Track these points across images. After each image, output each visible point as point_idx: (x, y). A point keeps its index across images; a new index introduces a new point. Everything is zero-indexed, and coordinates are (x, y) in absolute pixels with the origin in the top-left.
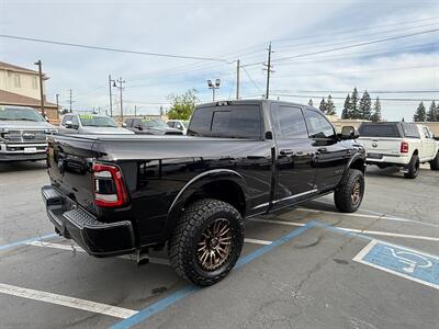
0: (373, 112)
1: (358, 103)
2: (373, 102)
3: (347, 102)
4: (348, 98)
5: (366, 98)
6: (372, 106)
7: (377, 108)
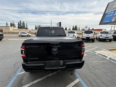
0: (26, 27)
1: (22, 24)
2: (25, 24)
3: (18, 24)
4: (19, 23)
5: (23, 23)
6: (25, 25)
7: (27, 26)
